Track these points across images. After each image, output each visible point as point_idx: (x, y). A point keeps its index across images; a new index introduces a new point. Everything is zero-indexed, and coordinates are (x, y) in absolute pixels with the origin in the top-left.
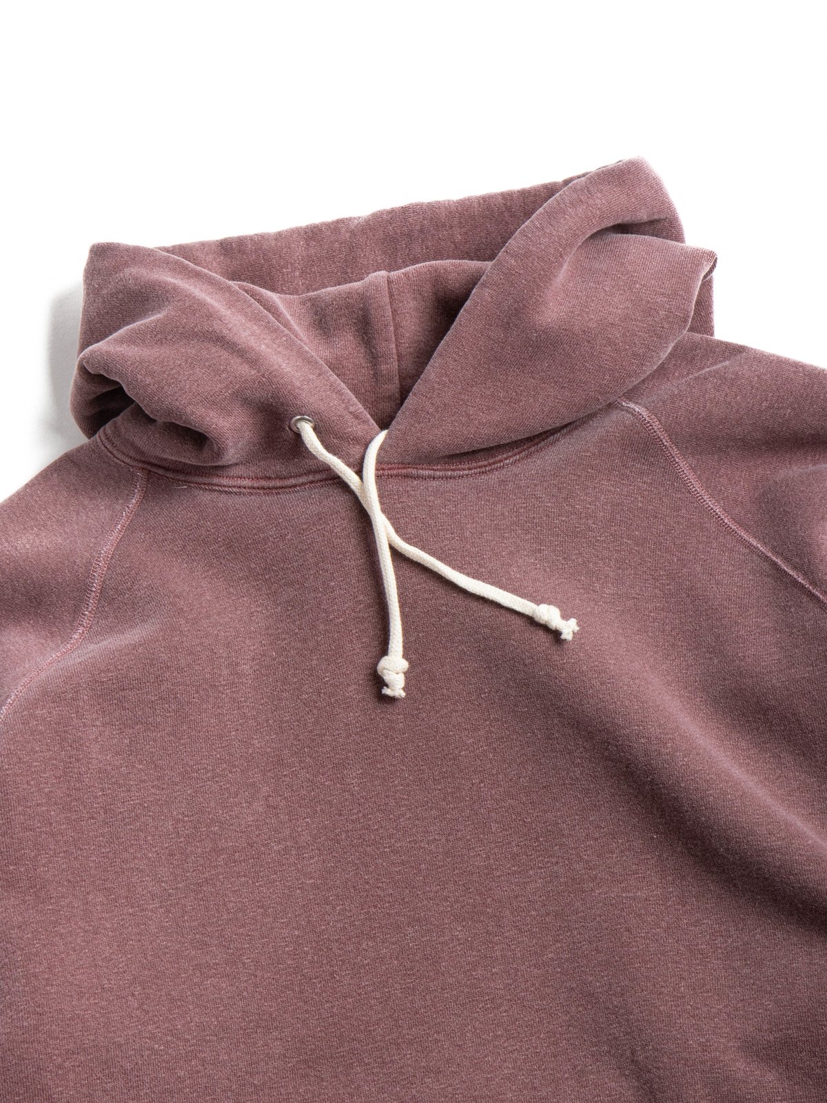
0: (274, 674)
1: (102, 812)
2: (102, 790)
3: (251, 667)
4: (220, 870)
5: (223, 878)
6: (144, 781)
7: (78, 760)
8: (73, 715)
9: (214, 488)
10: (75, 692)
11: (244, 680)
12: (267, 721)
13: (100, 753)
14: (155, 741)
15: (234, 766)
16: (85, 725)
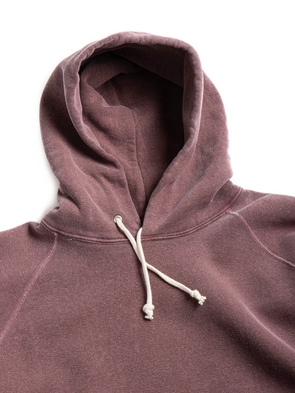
0: (106, 310)
1: (41, 370)
2: (40, 363)
3: (96, 309)
4: (88, 384)
5: (89, 387)
6: (57, 356)
7: (30, 353)
8: (28, 337)
9: (82, 240)
10: (28, 328)
11: (94, 314)
12: (104, 328)
13: (39, 349)
14: (60, 341)
15: (92, 345)
16: (32, 339)
